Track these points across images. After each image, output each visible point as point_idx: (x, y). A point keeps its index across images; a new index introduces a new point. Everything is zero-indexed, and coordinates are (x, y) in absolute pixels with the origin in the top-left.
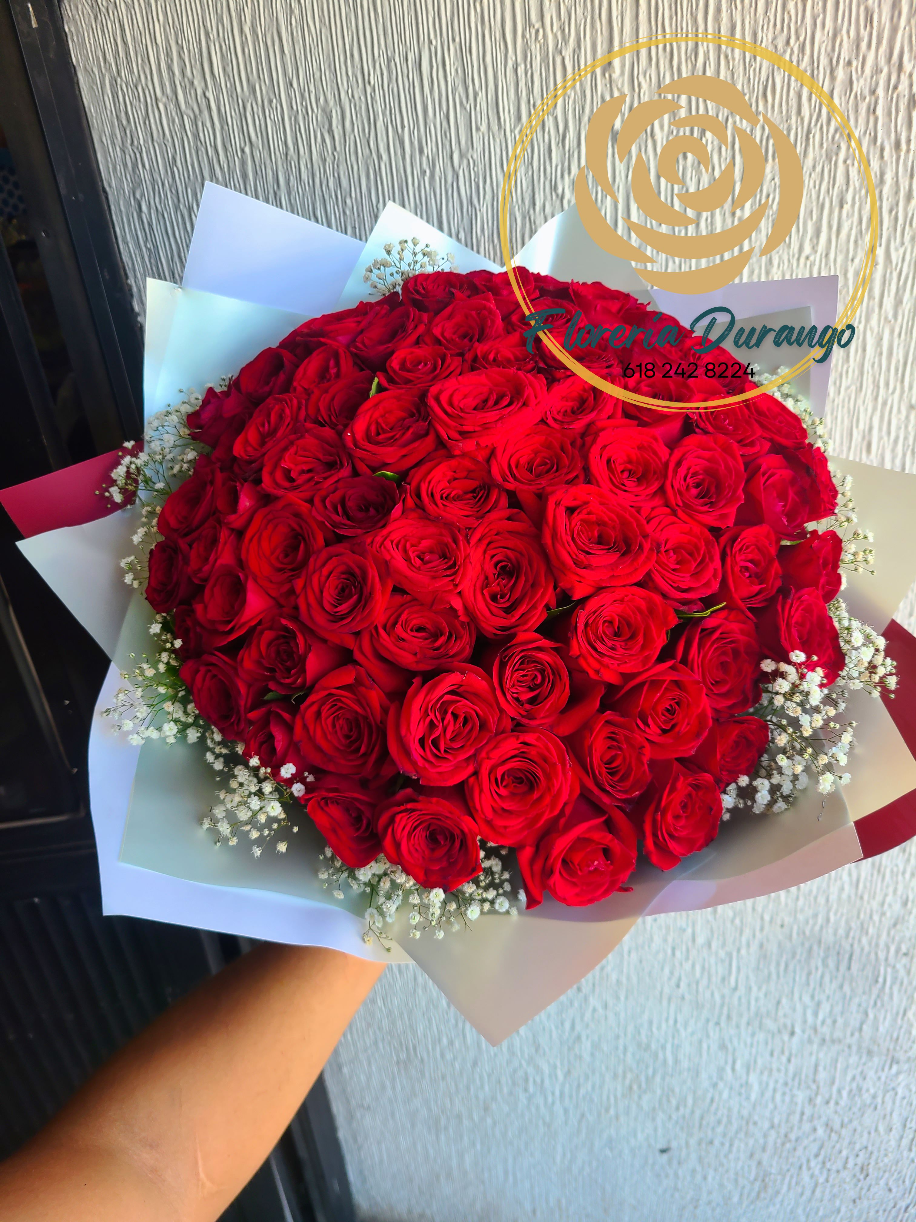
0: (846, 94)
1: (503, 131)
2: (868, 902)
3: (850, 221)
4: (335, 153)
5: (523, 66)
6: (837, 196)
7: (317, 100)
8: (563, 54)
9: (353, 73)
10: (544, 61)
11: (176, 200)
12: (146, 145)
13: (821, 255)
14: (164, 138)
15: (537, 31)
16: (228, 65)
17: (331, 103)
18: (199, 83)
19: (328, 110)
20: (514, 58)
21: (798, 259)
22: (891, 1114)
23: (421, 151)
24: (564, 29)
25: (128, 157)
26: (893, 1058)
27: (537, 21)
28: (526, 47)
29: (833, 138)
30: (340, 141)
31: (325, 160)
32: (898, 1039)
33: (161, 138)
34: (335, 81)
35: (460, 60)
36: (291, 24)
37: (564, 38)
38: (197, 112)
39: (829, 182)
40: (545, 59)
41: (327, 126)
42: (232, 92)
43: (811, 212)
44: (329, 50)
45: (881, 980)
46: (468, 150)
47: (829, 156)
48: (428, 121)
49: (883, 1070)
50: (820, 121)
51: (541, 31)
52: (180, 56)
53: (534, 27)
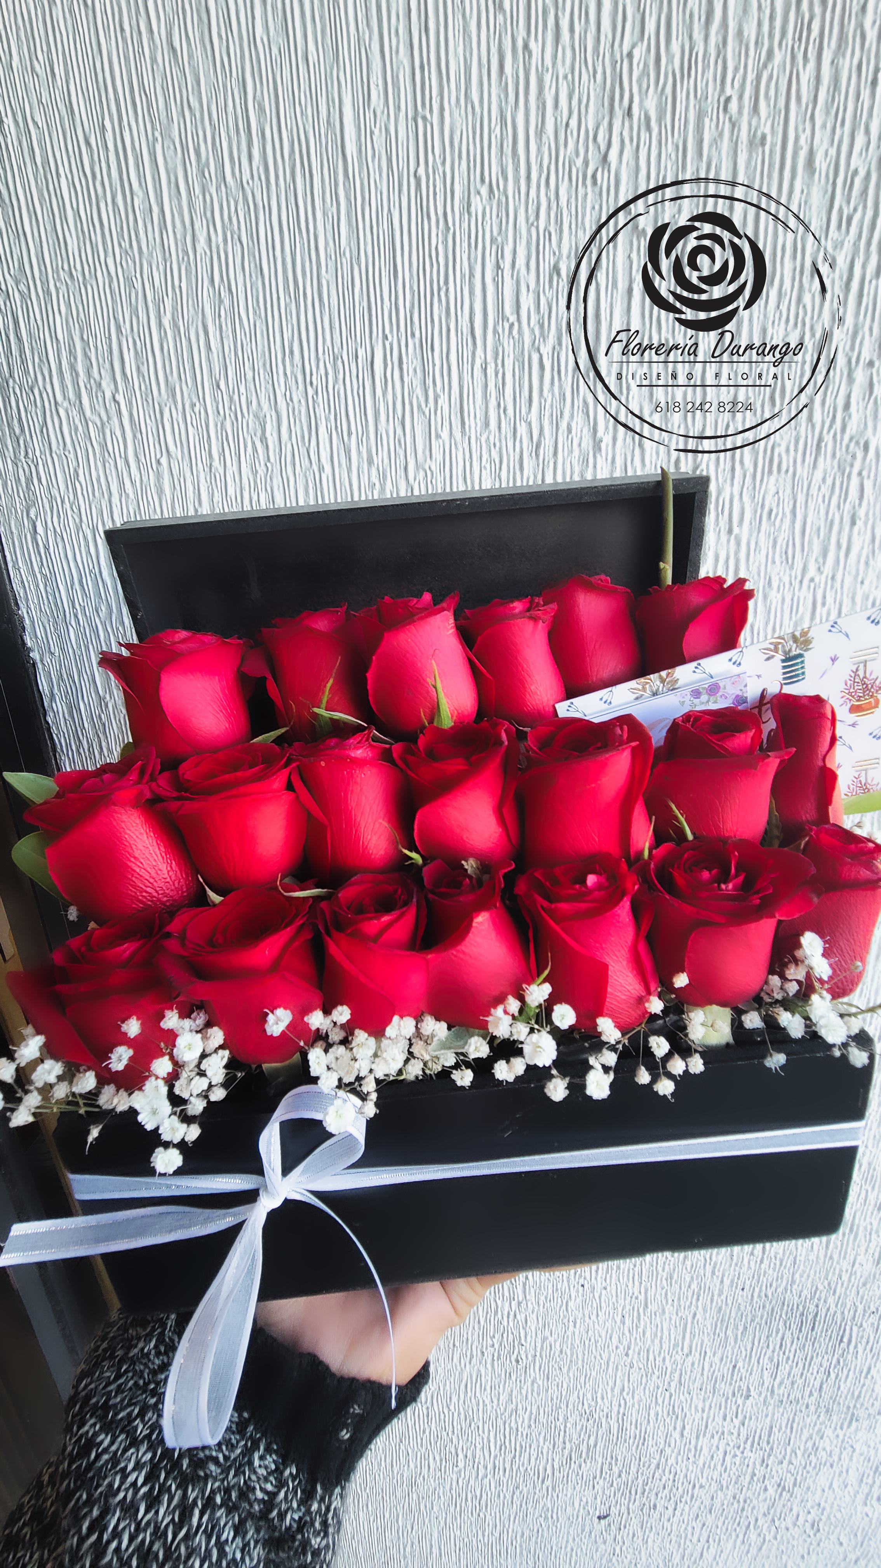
0: (864, 399)
1: (467, 438)
2: (838, 1263)
3: (861, 539)
4: (268, 464)
5: (493, 365)
6: (849, 512)
7: (249, 403)
8: (541, 351)
9: (292, 372)
10: (518, 361)
11: (77, 520)
12: (43, 457)
13: (827, 577)
14: (64, 449)
15: (512, 325)
16: (143, 364)
17: (265, 406)
18: (108, 385)
19: (261, 415)
20: (483, 357)
21: (801, 582)
22: (847, 1471)
23: (370, 462)
24: (543, 323)
25: (21, 471)
26: (853, 1414)
27: (512, 314)
28: (498, 342)
29: (848, 447)
30: (275, 451)
31: (257, 472)
32: (859, 1396)
33: (61, 447)
34: (270, 382)
35: (419, 358)
36: (220, 316)
37: (542, 334)
38: (105, 419)
39: (840, 497)
40: (519, 359)
41: (259, 433)
42: (147, 395)
43: (819, 530)
44: (264, 347)
45: (845, 1339)
46: (426, 461)
47: (842, 468)
48: (379, 427)
49: (842, 1428)
50: (834, 427)
51: (516, 324)
52: (85, 355)
53: (508, 320)
